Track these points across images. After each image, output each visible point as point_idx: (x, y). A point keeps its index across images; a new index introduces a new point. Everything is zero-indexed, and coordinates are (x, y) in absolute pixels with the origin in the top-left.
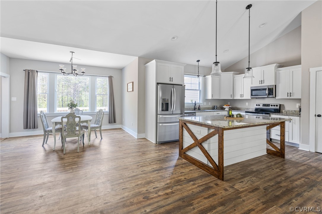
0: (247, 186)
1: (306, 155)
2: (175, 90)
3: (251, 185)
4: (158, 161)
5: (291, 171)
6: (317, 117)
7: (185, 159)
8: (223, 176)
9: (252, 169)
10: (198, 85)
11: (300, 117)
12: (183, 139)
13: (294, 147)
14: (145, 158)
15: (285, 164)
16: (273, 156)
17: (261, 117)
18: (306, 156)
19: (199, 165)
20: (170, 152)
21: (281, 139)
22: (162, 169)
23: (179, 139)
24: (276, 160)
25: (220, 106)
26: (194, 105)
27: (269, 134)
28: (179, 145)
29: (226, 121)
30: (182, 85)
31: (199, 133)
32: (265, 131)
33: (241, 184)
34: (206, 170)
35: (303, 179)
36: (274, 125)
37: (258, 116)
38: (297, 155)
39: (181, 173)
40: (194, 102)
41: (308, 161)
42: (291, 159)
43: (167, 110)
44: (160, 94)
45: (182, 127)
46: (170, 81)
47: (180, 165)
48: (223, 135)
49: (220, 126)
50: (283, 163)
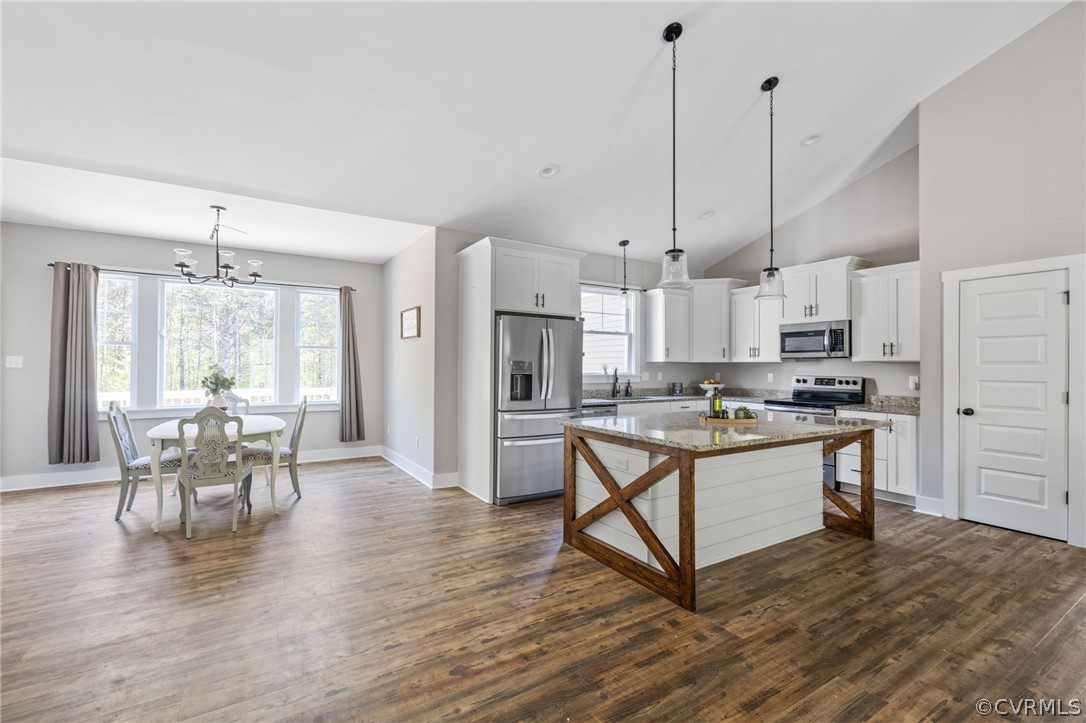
0: (763, 625)
1: (932, 529)
2: (551, 335)
3: (774, 620)
4: (499, 557)
5: (889, 577)
6: (962, 415)
7: (583, 551)
8: (693, 598)
9: (780, 574)
10: (624, 318)
11: (918, 415)
12: (575, 487)
13: (901, 507)
14: (457, 551)
15: (874, 556)
16: (842, 534)
17: (811, 418)
18: (933, 533)
19: (625, 567)
20: (537, 530)
21: (863, 483)
22: (510, 584)
23: (562, 487)
24: (848, 545)
25: (692, 382)
26: (612, 381)
27: (831, 467)
28: (565, 505)
29: (704, 429)
30: (573, 319)
31: (625, 467)
32: (819, 460)
33: (745, 618)
34: (645, 582)
35: (920, 599)
36: (843, 440)
37: (802, 415)
38: (909, 530)
39: (568, 593)
40: (611, 372)
41: (938, 547)
42: (891, 542)
43: (528, 396)
44: (506, 346)
45: (574, 448)
46: (537, 304)
47: (566, 567)
48: (692, 473)
49: (685, 447)
50: (867, 553)
